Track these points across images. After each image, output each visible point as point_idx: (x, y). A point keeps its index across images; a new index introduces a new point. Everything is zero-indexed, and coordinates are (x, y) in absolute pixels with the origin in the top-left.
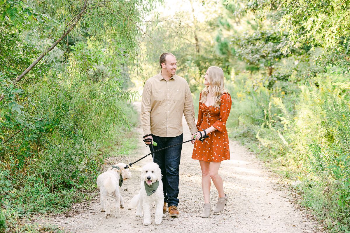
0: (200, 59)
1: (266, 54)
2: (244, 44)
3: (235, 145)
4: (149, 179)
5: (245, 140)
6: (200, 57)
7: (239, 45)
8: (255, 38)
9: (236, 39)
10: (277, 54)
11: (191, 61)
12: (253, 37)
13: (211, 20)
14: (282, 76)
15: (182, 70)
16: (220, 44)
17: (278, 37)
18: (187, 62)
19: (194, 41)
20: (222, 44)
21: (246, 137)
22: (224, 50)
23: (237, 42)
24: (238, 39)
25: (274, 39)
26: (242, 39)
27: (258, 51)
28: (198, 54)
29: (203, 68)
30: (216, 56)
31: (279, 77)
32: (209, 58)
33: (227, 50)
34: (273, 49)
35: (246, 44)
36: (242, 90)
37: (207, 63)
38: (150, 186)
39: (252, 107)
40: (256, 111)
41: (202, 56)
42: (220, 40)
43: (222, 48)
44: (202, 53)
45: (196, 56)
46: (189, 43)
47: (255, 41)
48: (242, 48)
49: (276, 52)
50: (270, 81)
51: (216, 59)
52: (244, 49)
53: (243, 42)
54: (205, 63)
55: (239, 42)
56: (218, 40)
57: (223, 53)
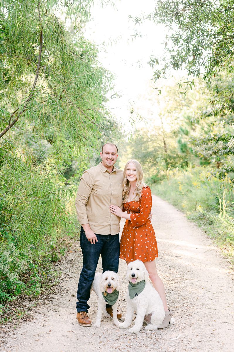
0: (167, 157)
1: (217, 150)
2: (199, 144)
5: (202, 222)
6: (167, 155)
7: (195, 144)
8: (208, 139)
9: (193, 140)
10: (226, 151)
11: (161, 158)
12: (207, 138)
13: (174, 130)
14: (230, 169)
15: (155, 165)
16: (181, 145)
17: (227, 137)
18: (158, 158)
19: (163, 145)
20: (182, 145)
22: (184, 150)
23: (194, 142)
24: (194, 140)
25: (223, 139)
26: (198, 140)
27: (210, 149)
28: (166, 153)
29: (169, 163)
30: (178, 155)
31: (227, 169)
32: (173, 156)
33: (186, 149)
34: (223, 146)
35: (201, 143)
36: (198, 179)
37: (172, 160)
38: (134, 285)
39: (207, 195)
40: (210, 198)
41: (168, 155)
42: (181, 142)
43: (182, 148)
44: (169, 152)
45: (164, 155)
46: (160, 146)
47: (208, 141)
48: (197, 146)
49: (226, 149)
50: (220, 172)
51: (178, 157)
52: (199, 147)
53: (198, 142)
54: (171, 160)
55: (195, 142)
56: (179, 142)
57: (183, 152)
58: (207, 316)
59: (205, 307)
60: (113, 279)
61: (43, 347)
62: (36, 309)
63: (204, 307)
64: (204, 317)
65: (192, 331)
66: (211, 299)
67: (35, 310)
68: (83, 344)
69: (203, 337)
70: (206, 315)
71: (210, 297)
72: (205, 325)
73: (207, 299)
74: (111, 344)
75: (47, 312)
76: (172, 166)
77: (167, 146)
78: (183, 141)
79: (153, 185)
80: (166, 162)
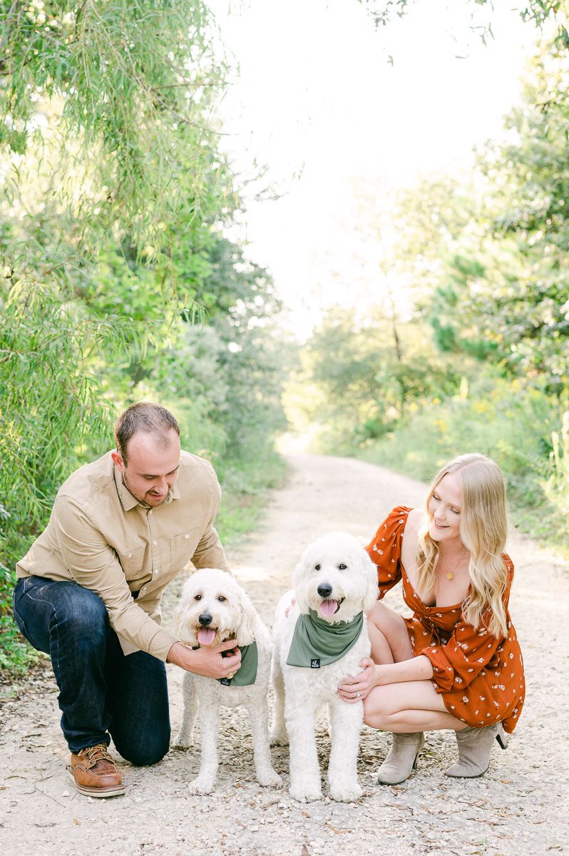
0: (403, 373)
4: (324, 592)
6: (403, 367)
15: (373, 394)
28: (399, 363)
29: (409, 388)
32: (419, 369)
41: (406, 367)
44: (407, 361)
45: (396, 365)
46: (385, 346)
54: (413, 379)
56: (435, 323)
57: (446, 349)
58: (555, 715)
59: (544, 690)
60: (222, 599)
61: (14, 810)
62: (16, 705)
63: (542, 690)
64: (548, 716)
65: (514, 755)
66: (561, 670)
67: (10, 708)
68: (153, 797)
69: (555, 772)
70: (550, 711)
71: (556, 667)
72: (553, 737)
73: (548, 671)
74: (247, 796)
75: (47, 712)
76: (417, 395)
77: (402, 346)
78: (444, 321)
79: (370, 442)
80: (402, 382)
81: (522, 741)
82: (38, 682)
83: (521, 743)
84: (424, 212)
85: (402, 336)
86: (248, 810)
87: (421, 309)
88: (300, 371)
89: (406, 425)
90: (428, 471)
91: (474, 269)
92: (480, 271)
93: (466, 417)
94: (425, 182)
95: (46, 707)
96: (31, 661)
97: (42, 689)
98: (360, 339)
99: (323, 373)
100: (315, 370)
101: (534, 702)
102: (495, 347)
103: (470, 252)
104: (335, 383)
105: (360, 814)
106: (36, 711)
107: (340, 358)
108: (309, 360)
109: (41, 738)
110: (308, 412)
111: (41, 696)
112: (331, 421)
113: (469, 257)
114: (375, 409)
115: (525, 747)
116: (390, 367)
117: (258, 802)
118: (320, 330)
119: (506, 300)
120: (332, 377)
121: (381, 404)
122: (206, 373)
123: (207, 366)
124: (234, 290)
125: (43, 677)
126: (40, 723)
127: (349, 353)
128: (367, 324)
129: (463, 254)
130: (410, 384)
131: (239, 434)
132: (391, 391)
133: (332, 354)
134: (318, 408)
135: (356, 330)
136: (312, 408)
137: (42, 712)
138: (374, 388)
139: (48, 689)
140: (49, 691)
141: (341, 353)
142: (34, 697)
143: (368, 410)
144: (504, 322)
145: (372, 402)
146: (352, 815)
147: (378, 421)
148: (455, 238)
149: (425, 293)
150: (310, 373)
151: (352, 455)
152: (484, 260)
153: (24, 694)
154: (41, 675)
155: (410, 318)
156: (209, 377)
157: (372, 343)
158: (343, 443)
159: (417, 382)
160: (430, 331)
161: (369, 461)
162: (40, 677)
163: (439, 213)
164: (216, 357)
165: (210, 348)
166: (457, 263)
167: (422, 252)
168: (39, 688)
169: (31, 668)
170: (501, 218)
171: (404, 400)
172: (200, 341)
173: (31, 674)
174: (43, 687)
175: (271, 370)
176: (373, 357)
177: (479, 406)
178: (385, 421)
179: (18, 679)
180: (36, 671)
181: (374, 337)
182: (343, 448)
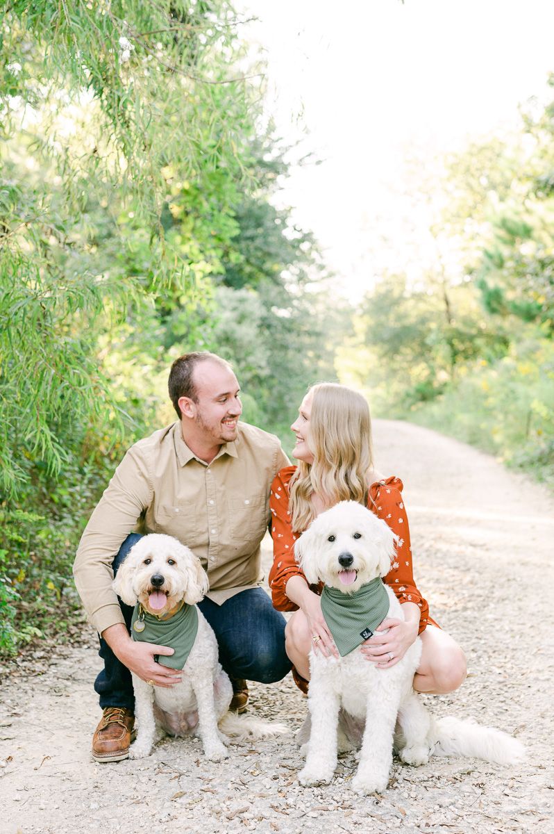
0: (453, 336)
3: (522, 483)
4: (346, 561)
6: (453, 330)
15: (423, 357)
16: (486, 293)
19: (443, 306)
20: (489, 293)
21: (545, 464)
22: (495, 305)
28: (449, 326)
29: (460, 351)
32: (470, 332)
33: (500, 303)
41: (456, 330)
42: (487, 286)
43: (490, 300)
44: (456, 324)
45: (446, 330)
54: (463, 343)
56: (482, 285)
57: (493, 311)
60: (171, 563)
76: (466, 358)
77: (453, 308)
78: (492, 283)
79: (420, 404)
80: (452, 345)
81: (531, 735)
82: (25, 663)
83: (530, 738)
84: (473, 175)
85: (451, 299)
86: (212, 819)
87: (470, 272)
88: (354, 335)
89: (456, 388)
90: (474, 434)
91: (521, 231)
92: (527, 232)
93: (512, 379)
94: (473, 145)
95: (26, 692)
96: (23, 641)
97: (28, 671)
98: (411, 303)
99: (375, 337)
100: (367, 334)
101: (550, 688)
102: (540, 308)
103: (517, 213)
104: (386, 347)
105: (336, 826)
106: (15, 697)
107: (392, 323)
108: (361, 325)
109: (10, 729)
110: (361, 376)
111: (25, 679)
112: (383, 384)
113: (516, 219)
114: (426, 373)
115: (534, 742)
116: (439, 329)
117: (225, 809)
118: (371, 295)
119: (550, 261)
120: (383, 341)
121: (431, 367)
122: (246, 339)
123: (247, 332)
124: (277, 255)
125: (32, 657)
126: (14, 711)
127: (399, 318)
128: (419, 289)
129: (510, 215)
130: (460, 346)
131: (286, 398)
132: (441, 353)
133: (383, 318)
134: (371, 372)
135: (407, 295)
136: (365, 371)
137: (20, 698)
138: (424, 351)
139: (34, 671)
140: (34, 674)
141: (392, 316)
142: (16, 681)
143: (420, 372)
144: (548, 282)
145: (423, 365)
146: (326, 827)
147: (429, 383)
148: (502, 199)
149: (475, 258)
150: (362, 337)
151: (402, 418)
152: (531, 221)
153: (7, 677)
154: (31, 655)
155: (460, 282)
156: (250, 342)
157: (423, 307)
158: (394, 406)
159: (467, 344)
160: (478, 293)
161: (418, 424)
162: (30, 658)
163: (488, 177)
164: (259, 322)
165: (252, 313)
166: (504, 224)
167: (470, 216)
168: (24, 670)
169: (22, 647)
170: (543, 178)
171: (454, 362)
172: (241, 307)
173: (20, 654)
174: (29, 670)
175: (318, 334)
176: (423, 320)
177: (525, 368)
178: (436, 385)
179: (6, 660)
180: (27, 651)
181: (425, 301)
182: (394, 411)
